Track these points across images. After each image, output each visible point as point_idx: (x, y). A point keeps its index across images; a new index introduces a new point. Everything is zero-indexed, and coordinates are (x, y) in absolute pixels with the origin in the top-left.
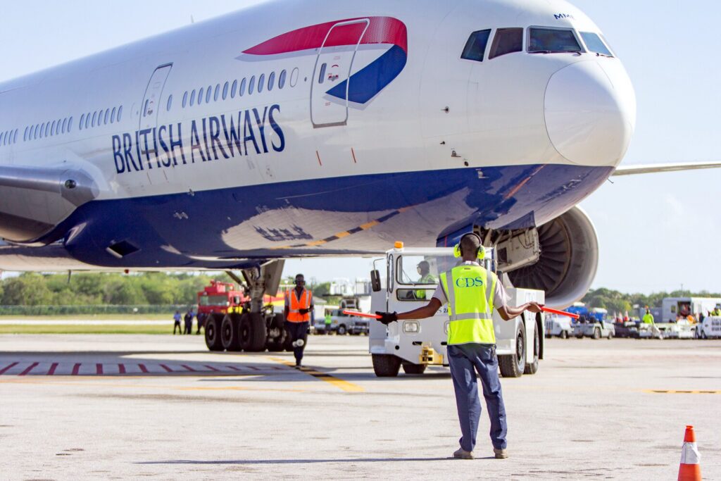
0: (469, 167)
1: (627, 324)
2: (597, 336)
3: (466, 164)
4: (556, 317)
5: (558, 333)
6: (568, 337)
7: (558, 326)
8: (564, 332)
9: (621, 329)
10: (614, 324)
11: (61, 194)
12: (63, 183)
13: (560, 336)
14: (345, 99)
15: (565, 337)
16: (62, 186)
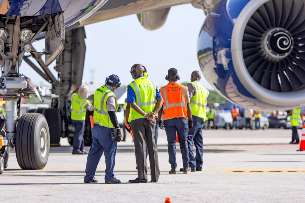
1: (279, 117)
2: (254, 127)
4: (221, 112)
5: (223, 125)
6: (231, 128)
7: (223, 119)
8: (228, 125)
9: (274, 122)
10: (268, 118)
13: (225, 127)
15: (228, 128)
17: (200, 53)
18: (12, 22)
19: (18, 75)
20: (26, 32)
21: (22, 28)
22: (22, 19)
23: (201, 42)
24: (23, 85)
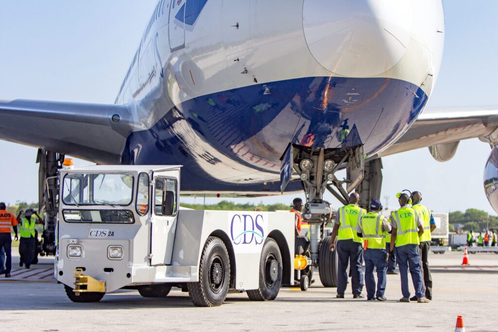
0: (258, 83)
3: (255, 80)
11: (111, 127)
12: (110, 117)
14: (183, 22)
16: (109, 119)
18: (317, 154)
19: (321, 202)
20: (329, 162)
21: (325, 159)
22: (328, 151)
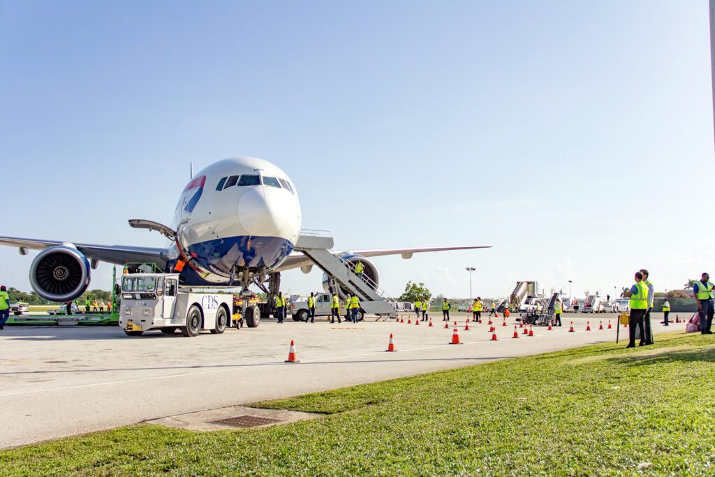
0: (219, 238)
12: (159, 253)
14: (188, 211)
17: (323, 282)
18: (246, 269)
19: (247, 290)
20: (251, 273)
21: (249, 272)
22: (250, 268)
23: (324, 278)
24: (250, 294)
